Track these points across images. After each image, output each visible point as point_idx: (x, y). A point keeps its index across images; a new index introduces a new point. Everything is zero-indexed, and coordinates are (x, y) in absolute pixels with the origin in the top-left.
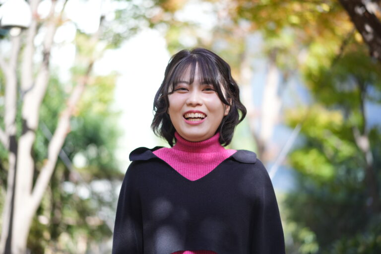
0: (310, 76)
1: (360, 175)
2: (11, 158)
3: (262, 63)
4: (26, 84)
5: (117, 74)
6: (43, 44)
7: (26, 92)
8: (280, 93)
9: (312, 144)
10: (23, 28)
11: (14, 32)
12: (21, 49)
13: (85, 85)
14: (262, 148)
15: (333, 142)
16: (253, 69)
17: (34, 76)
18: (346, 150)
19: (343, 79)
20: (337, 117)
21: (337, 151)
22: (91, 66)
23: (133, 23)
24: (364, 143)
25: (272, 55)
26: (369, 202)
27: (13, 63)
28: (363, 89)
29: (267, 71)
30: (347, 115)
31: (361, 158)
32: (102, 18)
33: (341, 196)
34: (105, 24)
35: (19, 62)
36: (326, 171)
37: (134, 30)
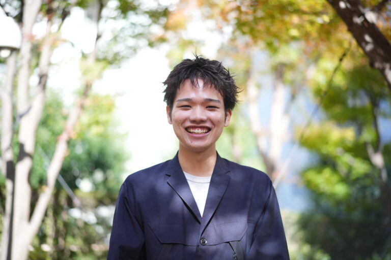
3: (268, 80)
8: (287, 111)
9: (326, 162)
10: (13, 49)
12: (17, 72)
13: (82, 107)
14: (272, 168)
16: (259, 86)
18: (360, 167)
19: (355, 95)
20: (349, 134)
23: (131, 42)
24: (378, 160)
26: (386, 221)
28: (375, 104)
29: (275, 88)
30: (359, 131)
31: (376, 175)
32: (98, 37)
35: (14, 86)
37: (135, 50)
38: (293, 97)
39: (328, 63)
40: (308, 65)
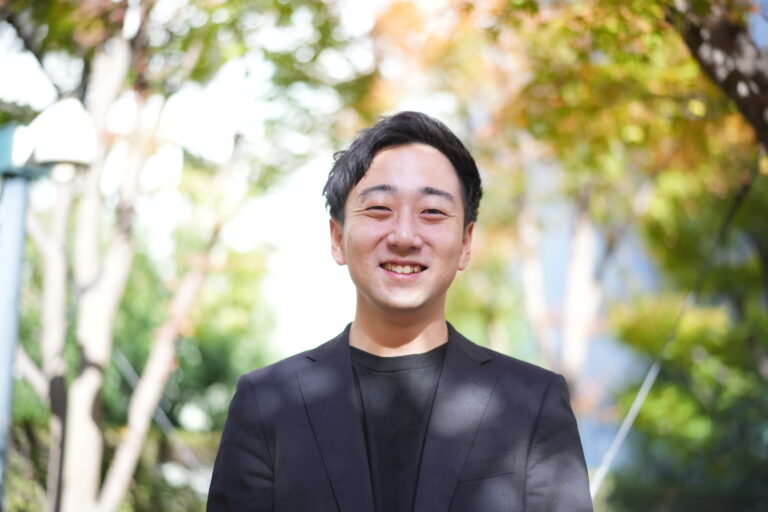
2: (54, 425)
3: (560, 213)
4: (84, 274)
6: (120, 192)
7: (84, 290)
8: (599, 275)
10: (80, 167)
11: (62, 173)
12: (75, 201)
13: (205, 272)
15: (707, 368)
16: (541, 225)
17: (102, 249)
18: (736, 384)
20: (717, 320)
21: (719, 389)
22: (216, 232)
27: (58, 229)
29: (573, 232)
32: (238, 138)
34: (244, 148)
35: (70, 229)
36: (699, 430)
37: (302, 159)
38: (610, 247)
39: (678, 182)
40: (638, 186)
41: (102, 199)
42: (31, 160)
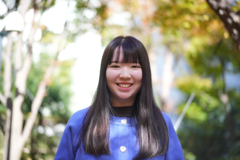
0: (191, 57)
1: (222, 118)
2: (8, 112)
3: (162, 50)
4: (18, 65)
5: (75, 59)
6: (28, 40)
7: (18, 71)
10: (19, 32)
11: (14, 35)
14: (163, 103)
15: (206, 98)
17: (23, 60)
18: (213, 103)
19: (211, 59)
21: (208, 104)
24: (225, 98)
25: (168, 45)
26: (227, 135)
27: (9, 51)
31: (222, 107)
33: (210, 132)
36: (202, 117)
37: (84, 31)
41: (22, 43)
42: (4, 30)
